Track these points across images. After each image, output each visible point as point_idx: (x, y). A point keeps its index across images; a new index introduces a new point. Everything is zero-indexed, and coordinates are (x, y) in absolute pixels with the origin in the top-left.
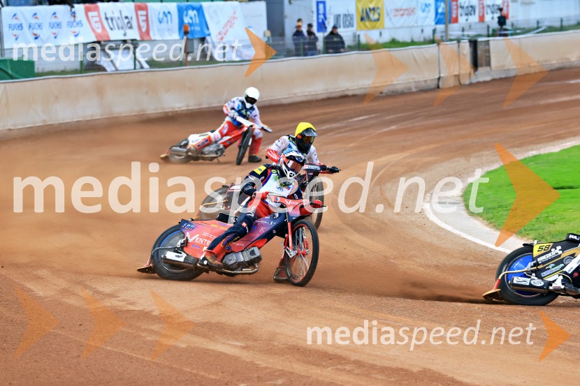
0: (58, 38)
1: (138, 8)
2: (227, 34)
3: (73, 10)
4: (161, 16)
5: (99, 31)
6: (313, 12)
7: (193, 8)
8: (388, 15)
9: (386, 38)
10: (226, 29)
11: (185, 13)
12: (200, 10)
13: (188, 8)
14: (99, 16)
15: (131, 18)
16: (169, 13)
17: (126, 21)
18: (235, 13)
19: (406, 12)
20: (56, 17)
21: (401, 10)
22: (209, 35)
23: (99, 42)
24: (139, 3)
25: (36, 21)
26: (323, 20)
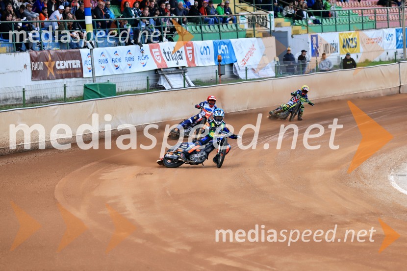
0: (132, 67)
1: (186, 45)
2: (249, 60)
3: (142, 48)
4: (202, 50)
5: (160, 62)
6: (308, 43)
7: (224, 44)
8: (362, 43)
9: (362, 59)
10: (247, 57)
11: (219, 47)
12: (229, 45)
15: (182, 52)
16: (208, 47)
17: (178, 54)
18: (253, 45)
19: (376, 41)
20: (130, 53)
21: (372, 39)
22: (236, 61)
23: (160, 69)
24: (186, 42)
25: (117, 56)
26: (316, 48)
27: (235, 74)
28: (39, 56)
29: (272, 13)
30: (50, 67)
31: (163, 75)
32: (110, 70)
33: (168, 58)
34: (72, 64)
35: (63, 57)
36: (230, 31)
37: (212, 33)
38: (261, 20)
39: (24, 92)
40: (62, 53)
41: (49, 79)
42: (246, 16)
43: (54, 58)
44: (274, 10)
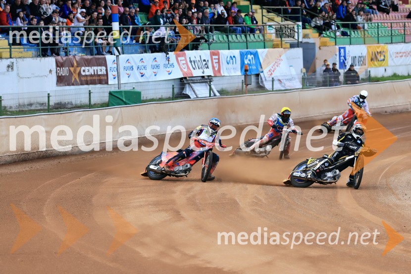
0: (157, 75)
1: (212, 54)
2: (275, 71)
3: (168, 56)
4: (228, 59)
5: (186, 70)
6: (336, 55)
7: (251, 54)
8: (391, 56)
9: (389, 73)
10: (274, 67)
11: (245, 57)
12: (256, 55)
13: (247, 54)
14: (186, 60)
15: (208, 61)
16: (234, 57)
17: (204, 63)
18: (280, 56)
19: (404, 54)
20: (156, 61)
21: (400, 53)
22: (262, 72)
23: (185, 78)
24: (213, 51)
25: (142, 64)
26: (343, 61)
27: (261, 84)
28: (65, 61)
30: (75, 73)
31: (189, 83)
32: (136, 77)
33: (194, 67)
34: (97, 70)
35: (88, 63)
36: (257, 41)
37: (239, 42)
38: (289, 31)
39: (49, 97)
40: (88, 59)
41: (73, 85)
42: (273, 26)
43: (79, 64)
44: (302, 21)
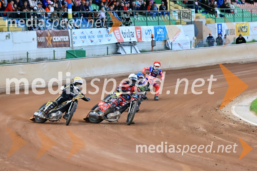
0: (101, 42)
1: (136, 28)
2: (176, 39)
3: (108, 30)
4: (147, 31)
5: (119, 38)
6: (216, 29)
7: (161, 28)
8: (251, 29)
9: (250, 39)
10: (176, 36)
11: (157, 30)
12: (164, 29)
14: (119, 32)
15: (134, 32)
16: (150, 30)
17: (131, 34)
18: (180, 30)
20: (100, 33)
22: (168, 39)
23: (119, 43)
24: (137, 26)
25: (92, 35)
26: (220, 32)
27: (168, 47)
28: (43, 33)
29: (194, 10)
30: (49, 40)
31: (121, 46)
32: (87, 43)
33: (125, 36)
34: (63, 38)
35: (57, 34)
36: (166, 21)
37: (154, 21)
38: (187, 14)
39: (27, 54)
40: (57, 32)
41: (48, 47)
42: (177, 12)
43: (52, 35)
44: (195, 8)
